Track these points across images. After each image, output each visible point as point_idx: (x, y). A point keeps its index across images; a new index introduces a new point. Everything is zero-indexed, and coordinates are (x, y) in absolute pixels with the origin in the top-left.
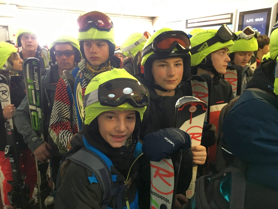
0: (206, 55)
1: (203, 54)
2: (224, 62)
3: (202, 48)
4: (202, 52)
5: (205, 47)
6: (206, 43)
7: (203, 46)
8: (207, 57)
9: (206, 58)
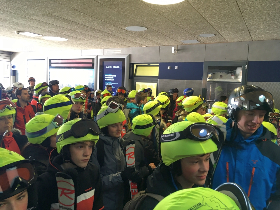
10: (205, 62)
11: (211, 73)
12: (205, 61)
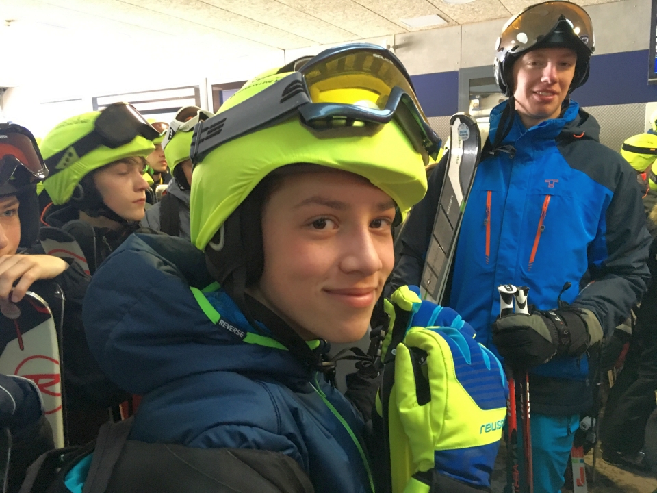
0: (77, 177)
1: (69, 176)
2: (134, 193)
3: (63, 161)
4: (66, 171)
5: (71, 159)
6: (72, 150)
7: (66, 156)
8: (82, 181)
9: (80, 186)
10: (461, 70)
11: (479, 97)
12: (462, 67)
